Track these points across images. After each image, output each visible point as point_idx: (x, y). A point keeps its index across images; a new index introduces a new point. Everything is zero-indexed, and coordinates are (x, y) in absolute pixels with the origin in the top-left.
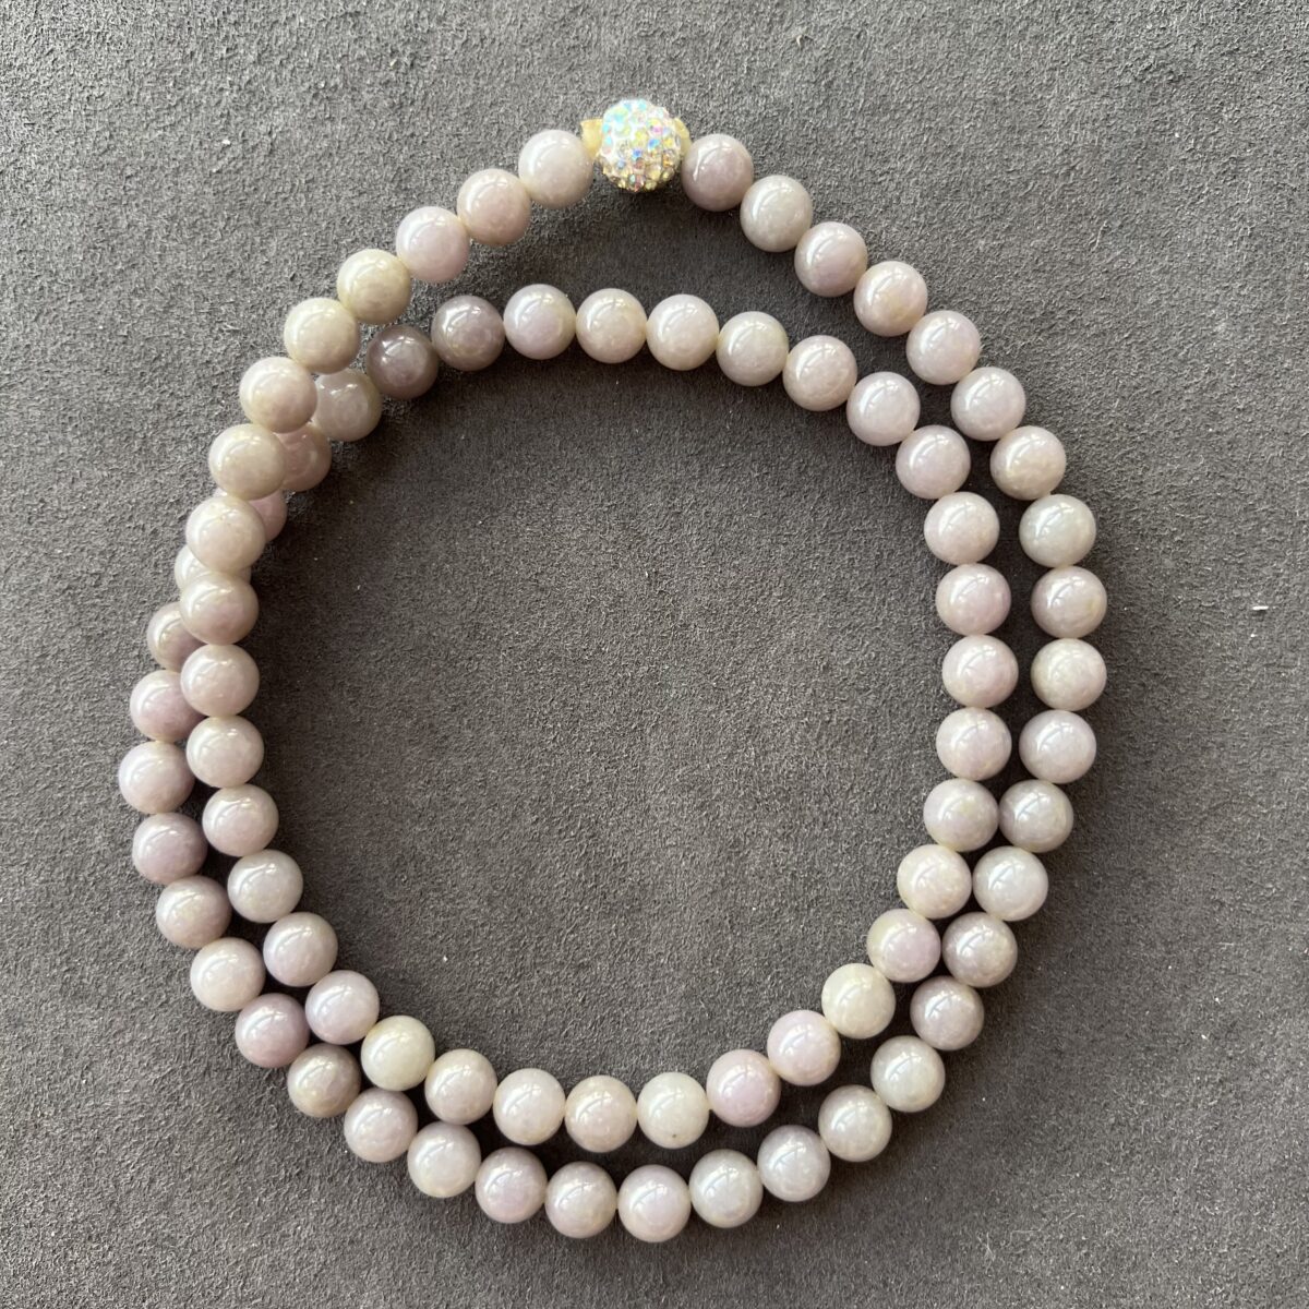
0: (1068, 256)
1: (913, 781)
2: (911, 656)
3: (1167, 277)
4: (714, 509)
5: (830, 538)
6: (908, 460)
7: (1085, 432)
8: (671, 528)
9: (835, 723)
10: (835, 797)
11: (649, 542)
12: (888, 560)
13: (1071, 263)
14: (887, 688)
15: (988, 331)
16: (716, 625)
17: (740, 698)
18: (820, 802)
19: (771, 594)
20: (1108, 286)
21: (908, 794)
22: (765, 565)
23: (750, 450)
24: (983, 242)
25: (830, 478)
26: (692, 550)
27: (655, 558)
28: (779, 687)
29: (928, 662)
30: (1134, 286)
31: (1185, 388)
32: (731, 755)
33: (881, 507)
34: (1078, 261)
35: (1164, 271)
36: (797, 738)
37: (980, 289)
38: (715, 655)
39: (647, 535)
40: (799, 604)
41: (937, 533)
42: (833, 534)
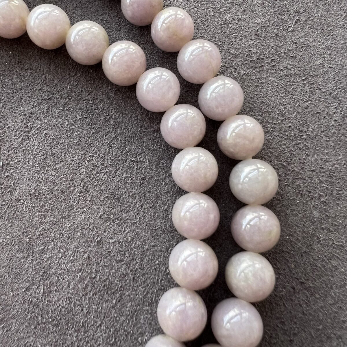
0: (275, 31)
1: (141, 327)
2: (153, 244)
3: (329, 52)
4: (50, 133)
5: (116, 162)
6: (168, 122)
7: (274, 128)
8: (23, 139)
9: (98, 279)
10: (89, 330)
11: (7, 145)
12: (149, 182)
13: (276, 35)
14: (135, 262)
15: (225, 62)
16: (36, 203)
17: (42, 252)
18: (78, 331)
19: (74, 189)
20: (296, 50)
21: (135, 336)
22: (75, 171)
23: (78, 103)
24: (229, 15)
25: (123, 127)
26: (32, 154)
27: (9, 155)
28: (68, 249)
29: (163, 250)
30: (310, 53)
31: (335, 113)
32: (27, 289)
33: (149, 150)
34: (280, 34)
35: (327, 48)
36: (72, 286)
37: (224, 39)
38: (32, 222)
39: (7, 141)
40: (90, 198)
41: (179, 170)
42: (118, 160)
